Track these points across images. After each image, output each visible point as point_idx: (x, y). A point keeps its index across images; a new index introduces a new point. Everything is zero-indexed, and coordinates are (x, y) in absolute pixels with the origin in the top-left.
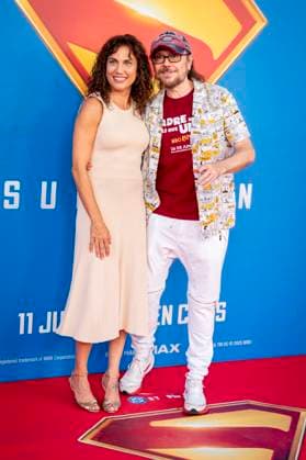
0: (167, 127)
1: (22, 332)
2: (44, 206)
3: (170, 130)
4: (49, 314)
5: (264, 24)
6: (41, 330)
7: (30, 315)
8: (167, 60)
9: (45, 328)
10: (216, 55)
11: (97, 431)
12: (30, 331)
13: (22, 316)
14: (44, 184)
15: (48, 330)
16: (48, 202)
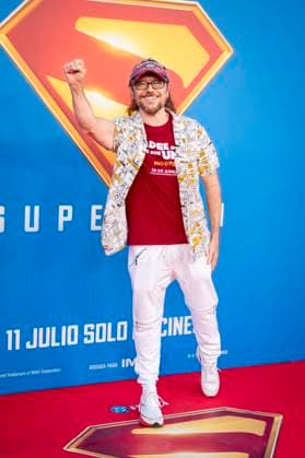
0: (150, 150)
1: (10, 348)
2: (28, 229)
3: (152, 153)
4: (35, 330)
5: (230, 54)
6: (28, 346)
7: (17, 332)
8: (150, 86)
9: (32, 343)
10: (186, 84)
11: (81, 440)
12: (18, 347)
13: (9, 333)
14: (28, 209)
15: (35, 346)
16: (32, 225)
